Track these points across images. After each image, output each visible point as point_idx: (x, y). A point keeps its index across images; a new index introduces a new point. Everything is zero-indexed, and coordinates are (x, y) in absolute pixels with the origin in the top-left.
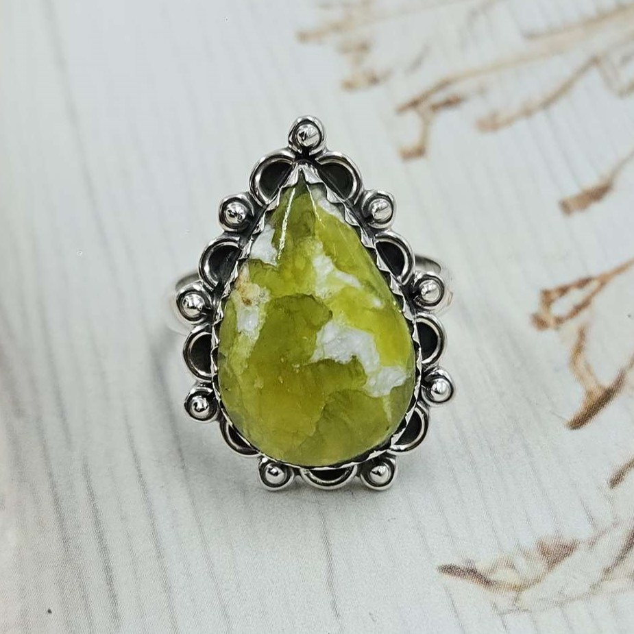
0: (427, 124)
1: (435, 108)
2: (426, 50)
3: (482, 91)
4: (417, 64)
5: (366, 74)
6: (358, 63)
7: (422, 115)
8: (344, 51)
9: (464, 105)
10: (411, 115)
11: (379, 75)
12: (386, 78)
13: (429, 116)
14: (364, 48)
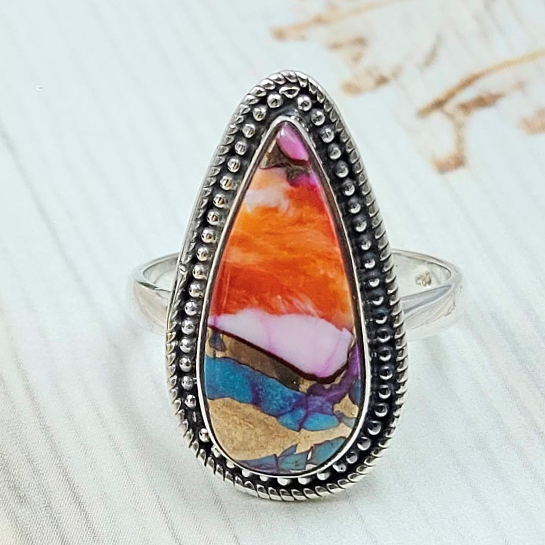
0: (459, 126)
1: (466, 108)
2: (439, 40)
3: (520, 86)
4: (431, 57)
5: (369, 72)
6: (356, 59)
7: (450, 116)
8: (336, 46)
9: (502, 102)
10: (437, 117)
11: (386, 72)
12: (396, 74)
13: (460, 117)
14: (361, 41)
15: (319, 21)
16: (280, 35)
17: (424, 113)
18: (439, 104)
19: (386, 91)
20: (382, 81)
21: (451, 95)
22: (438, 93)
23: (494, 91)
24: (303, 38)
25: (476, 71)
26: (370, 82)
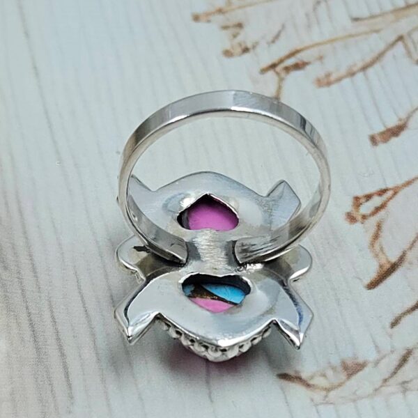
2: (283, 26)
4: (277, 37)
5: (240, 45)
6: (235, 36)
7: (278, 74)
8: (225, 28)
9: (308, 68)
10: (271, 74)
11: (249, 45)
12: (254, 47)
13: (283, 74)
14: (240, 26)
15: (220, 11)
16: (196, 18)
17: (264, 71)
18: (273, 66)
19: (247, 56)
20: (246, 50)
21: (281, 61)
22: (275, 59)
23: (306, 60)
24: (209, 21)
25: (298, 48)
26: (239, 50)
